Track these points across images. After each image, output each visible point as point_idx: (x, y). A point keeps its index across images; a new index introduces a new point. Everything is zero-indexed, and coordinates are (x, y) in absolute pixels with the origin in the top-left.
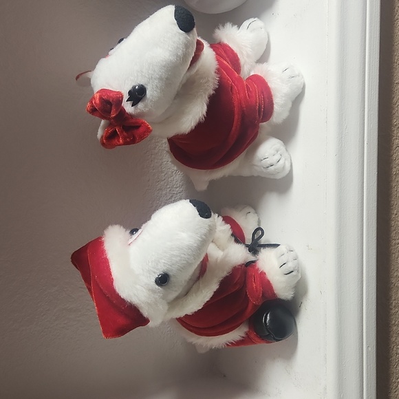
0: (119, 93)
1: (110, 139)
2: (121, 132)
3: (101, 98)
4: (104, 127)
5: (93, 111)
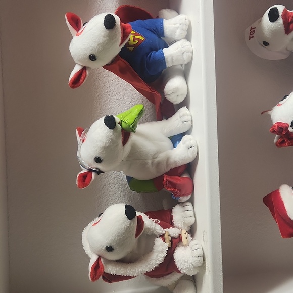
0: (287, 124)
1: (281, 144)
2: (287, 141)
3: (278, 127)
4: (278, 138)
5: (274, 132)
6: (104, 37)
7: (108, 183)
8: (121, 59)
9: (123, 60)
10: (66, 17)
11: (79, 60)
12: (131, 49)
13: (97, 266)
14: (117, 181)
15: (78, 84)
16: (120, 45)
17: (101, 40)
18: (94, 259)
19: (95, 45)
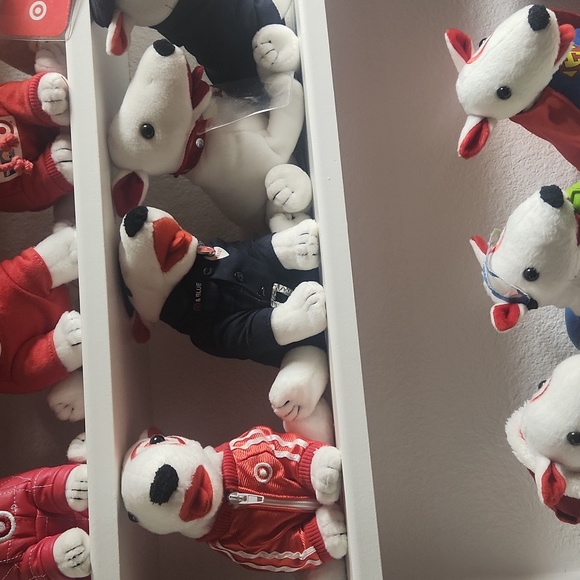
6: (528, 47)
7: (529, 353)
8: (554, 93)
9: (558, 94)
10: (447, 37)
11: (477, 105)
12: (571, 74)
13: (551, 478)
14: (545, 348)
15: (476, 150)
16: (555, 63)
17: (523, 54)
18: (540, 466)
19: (511, 67)
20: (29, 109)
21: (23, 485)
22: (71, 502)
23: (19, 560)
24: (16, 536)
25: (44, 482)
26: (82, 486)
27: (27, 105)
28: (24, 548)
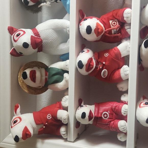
20: (120, 18)
21: (111, 106)
22: (123, 114)
23: (109, 124)
24: (109, 118)
25: (116, 107)
26: (126, 111)
27: (120, 17)
28: (111, 122)
